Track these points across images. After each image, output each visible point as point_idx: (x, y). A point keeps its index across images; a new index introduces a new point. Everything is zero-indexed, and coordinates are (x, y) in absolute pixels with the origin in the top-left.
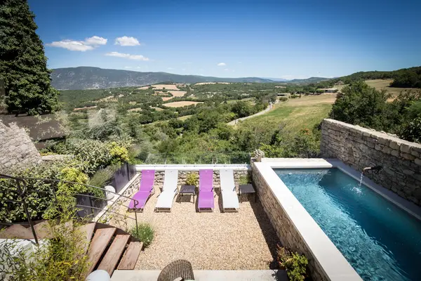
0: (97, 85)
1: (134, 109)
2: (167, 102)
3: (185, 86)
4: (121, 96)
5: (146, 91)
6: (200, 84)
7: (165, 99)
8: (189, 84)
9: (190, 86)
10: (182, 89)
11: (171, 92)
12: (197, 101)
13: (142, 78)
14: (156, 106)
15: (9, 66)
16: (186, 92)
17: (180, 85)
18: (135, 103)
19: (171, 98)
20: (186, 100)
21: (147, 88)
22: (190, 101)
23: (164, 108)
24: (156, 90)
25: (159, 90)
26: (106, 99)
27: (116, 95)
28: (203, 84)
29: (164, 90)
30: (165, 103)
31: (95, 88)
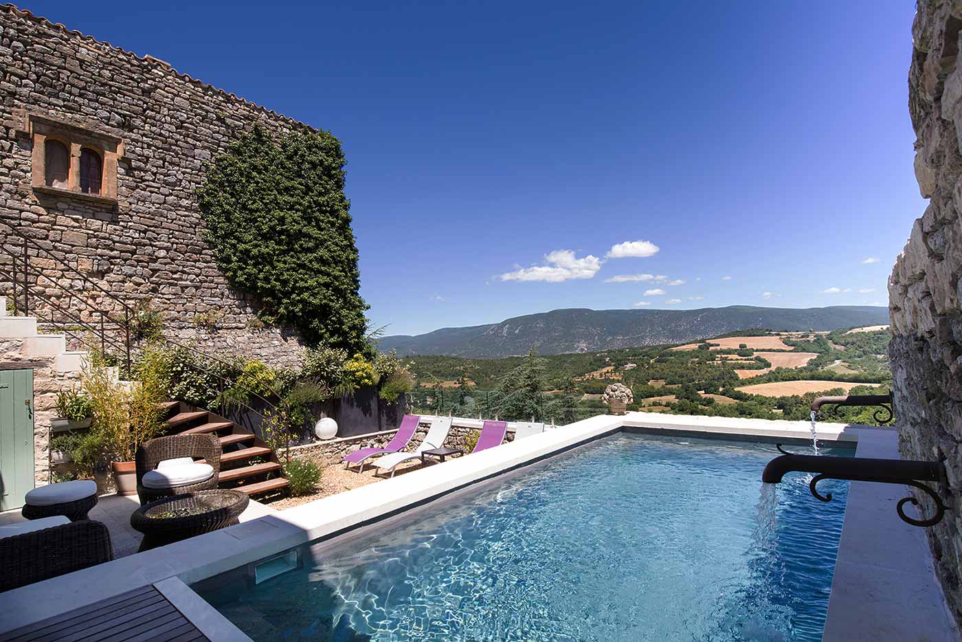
0: (583, 345)
1: (657, 399)
2: (751, 381)
3: (812, 338)
4: (629, 366)
5: (691, 354)
6: (866, 330)
7: (742, 374)
8: (826, 333)
9: (830, 337)
10: (799, 348)
11: (763, 355)
12: (855, 380)
13: (684, 325)
14: (715, 392)
15: (298, 265)
16: (815, 356)
17: (795, 336)
18: (662, 382)
19: (765, 371)
20: (812, 378)
21: (695, 346)
22: (830, 379)
23: (739, 396)
24: (722, 352)
25: (729, 352)
26: (596, 374)
27: (619, 364)
28: (877, 328)
29: (743, 351)
30: (743, 384)
31: (578, 351)
